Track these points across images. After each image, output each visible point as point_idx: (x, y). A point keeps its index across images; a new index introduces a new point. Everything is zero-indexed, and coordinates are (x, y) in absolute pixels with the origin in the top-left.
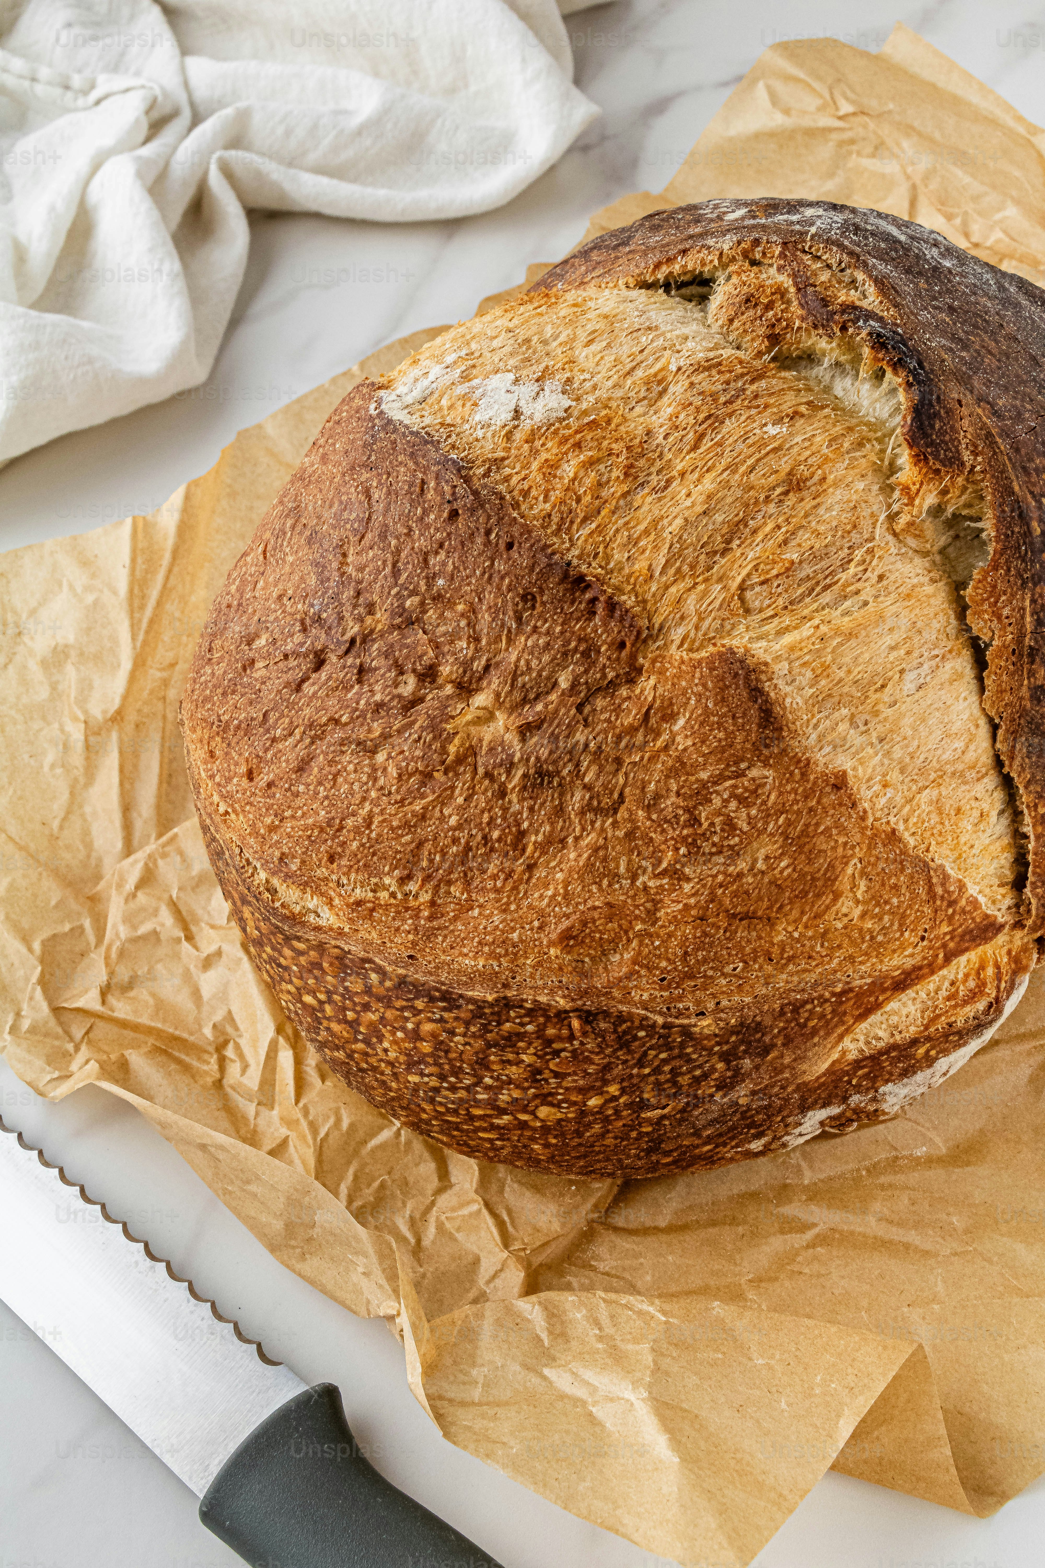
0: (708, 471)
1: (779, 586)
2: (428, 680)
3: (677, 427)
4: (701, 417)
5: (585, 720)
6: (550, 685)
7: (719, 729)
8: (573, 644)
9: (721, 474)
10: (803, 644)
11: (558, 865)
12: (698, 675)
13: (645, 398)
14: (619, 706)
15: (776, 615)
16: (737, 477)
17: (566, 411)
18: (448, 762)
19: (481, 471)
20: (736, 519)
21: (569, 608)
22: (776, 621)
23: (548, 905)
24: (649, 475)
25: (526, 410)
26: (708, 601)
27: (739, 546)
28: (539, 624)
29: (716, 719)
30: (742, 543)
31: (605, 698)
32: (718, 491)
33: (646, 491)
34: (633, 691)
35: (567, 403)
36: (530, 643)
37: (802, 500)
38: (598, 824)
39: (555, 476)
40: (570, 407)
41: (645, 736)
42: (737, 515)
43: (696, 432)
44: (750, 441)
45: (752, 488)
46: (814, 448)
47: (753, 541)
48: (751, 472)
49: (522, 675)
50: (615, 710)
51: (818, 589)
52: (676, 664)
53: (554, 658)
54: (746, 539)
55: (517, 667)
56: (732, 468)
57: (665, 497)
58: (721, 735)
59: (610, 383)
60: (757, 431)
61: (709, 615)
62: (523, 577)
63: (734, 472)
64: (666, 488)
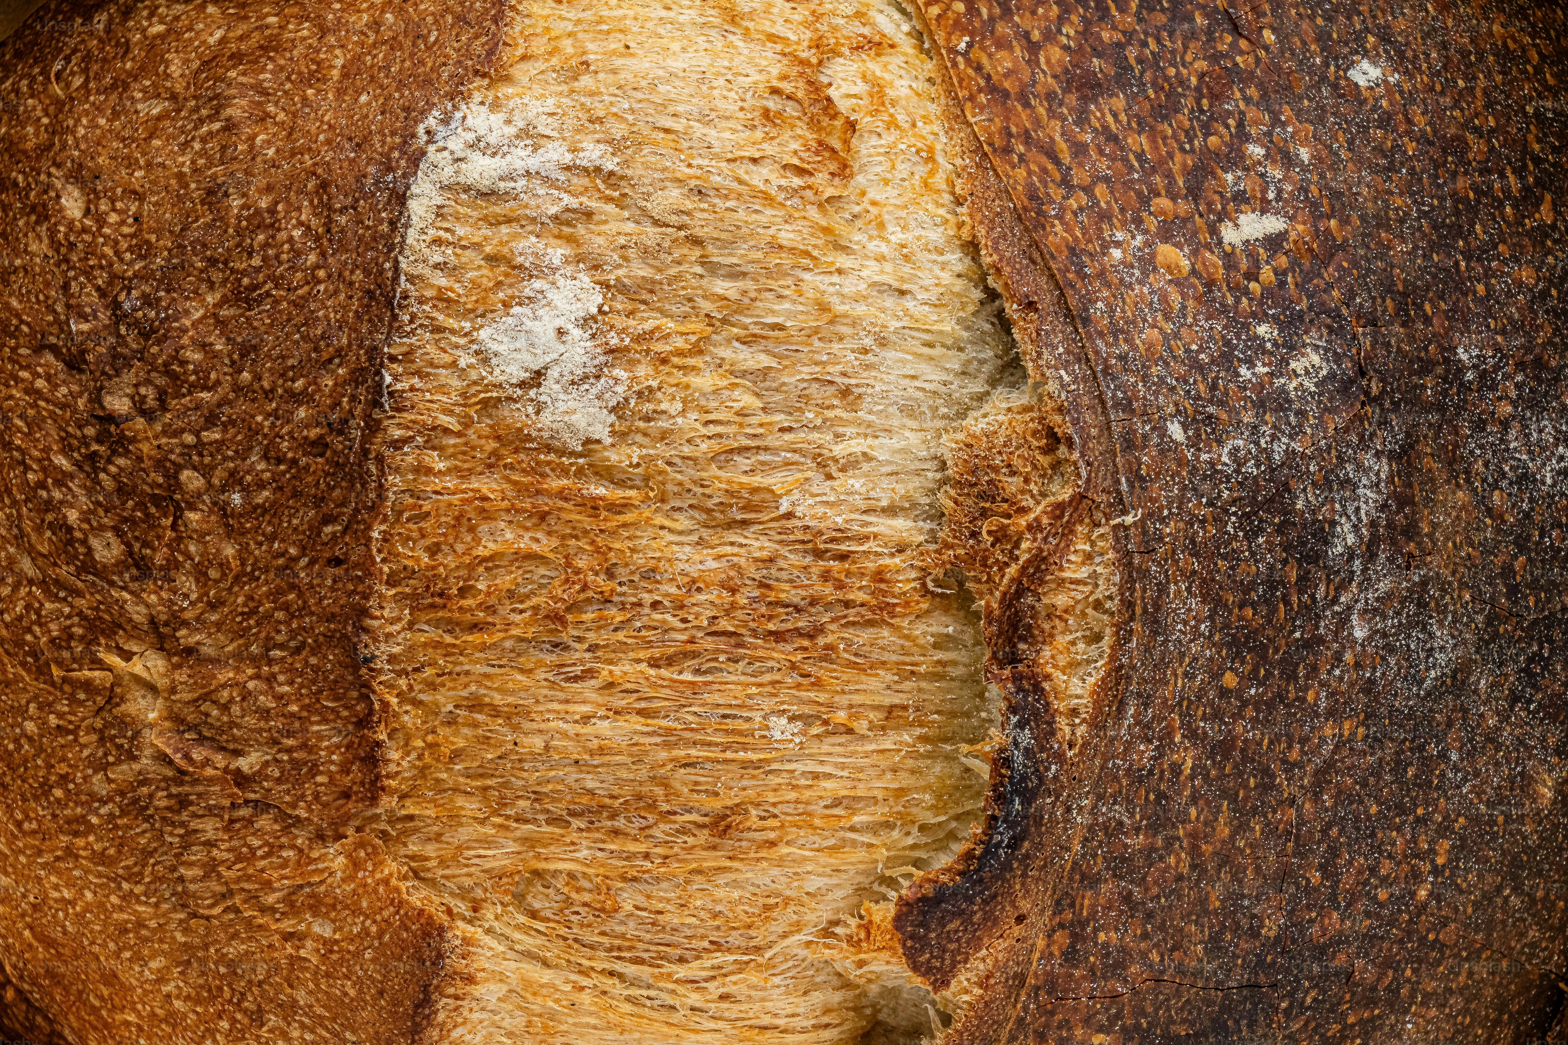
0: (640, 712)
1: (578, 913)
2: (134, 571)
3: (682, 607)
4: (724, 624)
5: (232, 821)
6: (231, 746)
7: (355, 984)
8: (290, 742)
9: (648, 734)
10: (544, 991)
11: (96, 885)
12: (386, 914)
13: (708, 511)
14: (282, 847)
15: (545, 935)
16: (663, 755)
17: (588, 441)
18: (74, 674)
19: (397, 433)
20: (607, 801)
21: (327, 699)
22: (540, 941)
23: (56, 901)
24: (579, 640)
25: (551, 386)
26: (482, 852)
27: (580, 830)
28: (281, 678)
29: (360, 973)
30: (588, 830)
31: (276, 821)
32: (620, 753)
33: (550, 658)
34: (311, 848)
35: (601, 432)
36: (251, 685)
37: (714, 848)
38: (165, 906)
39: (472, 529)
40: (598, 442)
41: (278, 902)
42: (612, 797)
43: (692, 641)
44: (730, 724)
45: (666, 786)
46: (807, 794)
47: (604, 842)
48: (685, 765)
49: (214, 702)
50: (271, 846)
51: (627, 954)
52: (378, 876)
53: (260, 731)
54: (598, 829)
55: (216, 690)
56: (670, 739)
57: (562, 689)
58: (352, 993)
59: (687, 450)
60: (757, 717)
61: (467, 866)
62: (312, 613)
63: (667, 745)
64: (576, 679)
